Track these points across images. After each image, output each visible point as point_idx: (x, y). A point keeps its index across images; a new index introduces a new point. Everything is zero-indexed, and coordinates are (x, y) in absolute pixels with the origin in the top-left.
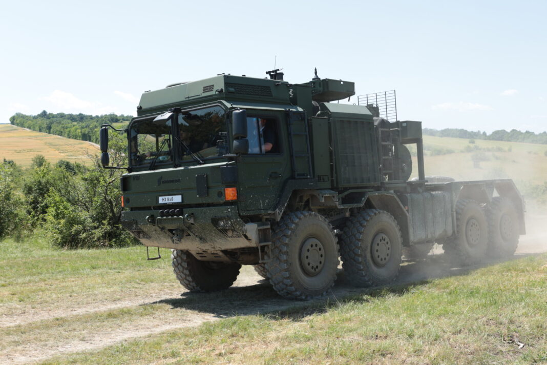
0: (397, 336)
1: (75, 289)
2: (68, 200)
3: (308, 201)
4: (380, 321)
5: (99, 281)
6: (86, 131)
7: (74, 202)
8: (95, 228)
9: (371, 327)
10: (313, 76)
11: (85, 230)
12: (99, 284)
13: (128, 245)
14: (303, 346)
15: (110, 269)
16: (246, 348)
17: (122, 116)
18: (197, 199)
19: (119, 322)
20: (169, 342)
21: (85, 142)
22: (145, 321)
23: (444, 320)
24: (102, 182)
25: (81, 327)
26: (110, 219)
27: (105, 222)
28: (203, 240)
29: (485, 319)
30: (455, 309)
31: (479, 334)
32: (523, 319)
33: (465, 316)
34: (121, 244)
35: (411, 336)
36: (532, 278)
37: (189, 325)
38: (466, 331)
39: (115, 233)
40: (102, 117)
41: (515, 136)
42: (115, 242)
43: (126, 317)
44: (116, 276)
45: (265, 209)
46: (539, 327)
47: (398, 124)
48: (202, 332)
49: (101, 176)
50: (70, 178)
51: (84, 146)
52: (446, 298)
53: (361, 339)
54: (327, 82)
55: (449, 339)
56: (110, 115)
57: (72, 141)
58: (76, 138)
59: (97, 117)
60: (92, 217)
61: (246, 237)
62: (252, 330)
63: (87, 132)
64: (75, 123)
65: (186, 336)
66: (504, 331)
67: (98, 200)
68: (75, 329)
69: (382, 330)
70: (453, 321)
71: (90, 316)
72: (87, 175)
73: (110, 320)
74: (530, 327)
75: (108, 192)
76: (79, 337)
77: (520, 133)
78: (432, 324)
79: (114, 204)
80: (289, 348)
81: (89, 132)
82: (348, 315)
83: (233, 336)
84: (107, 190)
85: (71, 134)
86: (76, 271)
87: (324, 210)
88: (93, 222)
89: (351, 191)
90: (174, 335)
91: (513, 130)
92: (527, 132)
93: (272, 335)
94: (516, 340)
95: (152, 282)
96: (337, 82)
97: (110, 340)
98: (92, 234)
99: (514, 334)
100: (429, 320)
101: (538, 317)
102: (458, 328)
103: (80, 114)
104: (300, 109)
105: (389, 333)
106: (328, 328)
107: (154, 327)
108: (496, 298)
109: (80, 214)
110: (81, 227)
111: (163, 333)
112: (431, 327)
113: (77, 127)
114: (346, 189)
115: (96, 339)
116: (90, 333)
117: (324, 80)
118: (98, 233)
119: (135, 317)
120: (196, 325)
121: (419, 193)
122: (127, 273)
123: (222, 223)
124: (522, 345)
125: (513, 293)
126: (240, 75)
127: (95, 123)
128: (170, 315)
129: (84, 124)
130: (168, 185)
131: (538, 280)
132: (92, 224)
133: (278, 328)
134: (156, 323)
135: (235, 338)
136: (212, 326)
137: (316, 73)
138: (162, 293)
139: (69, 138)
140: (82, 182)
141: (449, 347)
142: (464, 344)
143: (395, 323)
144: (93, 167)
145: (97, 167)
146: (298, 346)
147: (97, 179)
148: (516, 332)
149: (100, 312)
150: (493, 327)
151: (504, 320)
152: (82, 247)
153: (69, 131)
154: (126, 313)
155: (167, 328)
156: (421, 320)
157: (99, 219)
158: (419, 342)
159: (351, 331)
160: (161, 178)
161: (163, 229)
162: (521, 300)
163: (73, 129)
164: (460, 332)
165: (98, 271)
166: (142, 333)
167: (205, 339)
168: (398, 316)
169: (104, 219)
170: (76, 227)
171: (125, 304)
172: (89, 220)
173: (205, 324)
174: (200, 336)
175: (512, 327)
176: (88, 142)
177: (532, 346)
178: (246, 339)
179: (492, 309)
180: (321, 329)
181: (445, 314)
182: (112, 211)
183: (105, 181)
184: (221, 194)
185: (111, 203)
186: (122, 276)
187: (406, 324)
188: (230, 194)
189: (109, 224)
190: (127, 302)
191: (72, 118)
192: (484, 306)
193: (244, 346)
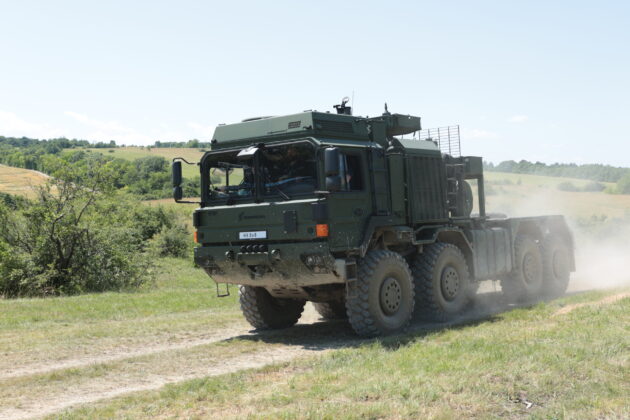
0: (390, 396)
1: (12, 346)
2: (7, 241)
3: (381, 238)
4: (372, 379)
5: (42, 336)
6: (31, 157)
7: (13, 242)
8: (39, 273)
9: (361, 387)
10: (384, 111)
11: (26, 275)
12: (41, 339)
13: (79, 293)
14: (282, 410)
15: (56, 321)
16: (215, 414)
17: (75, 140)
18: (285, 234)
19: (64, 385)
20: (123, 408)
21: (28, 170)
22: (96, 384)
23: (444, 378)
24: (48, 219)
25: (18, 392)
26: (58, 262)
27: (51, 266)
28: (285, 276)
29: (489, 375)
30: (456, 364)
31: (483, 393)
32: (532, 375)
33: (468, 372)
34: (71, 291)
35: (406, 397)
36: (542, 328)
37: (149, 387)
38: (468, 389)
39: (63, 278)
40: (50, 141)
41: (524, 167)
42: (63, 290)
43: (73, 379)
44: (63, 330)
45: (352, 246)
46: (550, 383)
47: (461, 159)
48: (163, 396)
49: (46, 211)
50: (8, 213)
51: (28, 175)
52: (447, 352)
53: (349, 401)
54: (397, 117)
55: (449, 399)
56: (60, 139)
57: (13, 169)
58: (18, 166)
59: (44, 141)
60: (35, 260)
61: (335, 273)
62: (222, 392)
63: (31, 159)
64: (18, 148)
65: (145, 400)
66: (511, 389)
67: (42, 240)
68: (9, 395)
69: (373, 390)
70: (454, 378)
71: (29, 379)
72: (30, 210)
73: (54, 382)
74: (539, 383)
75: (55, 230)
76: (14, 404)
77: (530, 164)
78: (431, 382)
79: (62, 244)
80: (265, 413)
81: (34, 159)
82: (335, 373)
83: (200, 400)
84: (53, 228)
85: (13, 161)
86: (14, 325)
87: (393, 246)
88: (37, 265)
89: (424, 227)
90: (130, 399)
91: (523, 161)
92: (538, 163)
93: (246, 398)
94: (524, 399)
95: (106, 336)
96: (405, 117)
97: (52, 407)
98: (35, 280)
99: (522, 392)
100: (427, 378)
101: (548, 372)
102: (459, 387)
103: (24, 138)
104: (379, 146)
105: (381, 393)
106: (312, 388)
107: (107, 390)
108: (502, 351)
109: (21, 256)
110: (21, 271)
111: (117, 398)
112: (429, 386)
113: (20, 152)
114: (419, 225)
115: (36, 405)
116: (28, 399)
117: (394, 115)
118: (42, 279)
119: (84, 379)
120: (157, 387)
121: (481, 229)
122: (77, 326)
123: (310, 260)
124: (530, 404)
125: (521, 345)
126: (324, 111)
127: (42, 149)
128: (126, 376)
129: (28, 150)
130: (250, 220)
131: (549, 330)
132: (34, 269)
133: (253, 390)
134: (109, 386)
135: (202, 402)
136: (175, 388)
137: (386, 108)
138: (118, 349)
139: (10, 165)
140: (24, 219)
141: (449, 408)
142: (466, 404)
143: (388, 381)
144: (38, 201)
145: (42, 201)
146: (276, 410)
147: (42, 215)
148: (523, 389)
149: (41, 373)
150: (498, 384)
151: (510, 376)
152: (22, 296)
153: (11, 158)
154: (73, 374)
155: (122, 391)
156: (417, 378)
157: (43, 262)
158: (416, 403)
159: (337, 392)
160: (243, 213)
161: (243, 265)
162: (530, 352)
163: (14, 156)
164: (461, 390)
165: (40, 325)
166: (92, 398)
167: (167, 403)
168: (391, 373)
169: (50, 262)
170: (15, 272)
171: (73, 363)
172: (32, 263)
173: (167, 385)
174: (161, 401)
175: (519, 384)
176: (33, 171)
177: (541, 405)
178: (215, 403)
179: (497, 364)
180: (303, 390)
181: (445, 370)
182: (60, 253)
183: (52, 217)
184: (312, 230)
185: (58, 243)
186: (70, 330)
187: (401, 382)
188: (321, 230)
189: (56, 268)
190: (74, 361)
191: (14, 142)
192: (489, 360)
193: (213, 412)
